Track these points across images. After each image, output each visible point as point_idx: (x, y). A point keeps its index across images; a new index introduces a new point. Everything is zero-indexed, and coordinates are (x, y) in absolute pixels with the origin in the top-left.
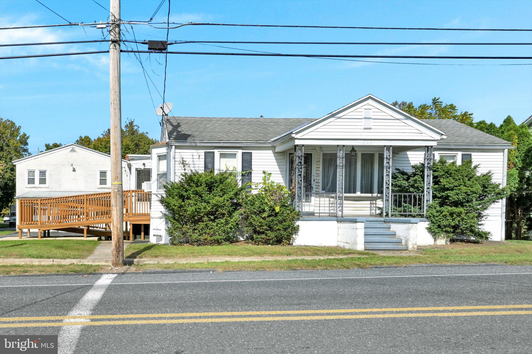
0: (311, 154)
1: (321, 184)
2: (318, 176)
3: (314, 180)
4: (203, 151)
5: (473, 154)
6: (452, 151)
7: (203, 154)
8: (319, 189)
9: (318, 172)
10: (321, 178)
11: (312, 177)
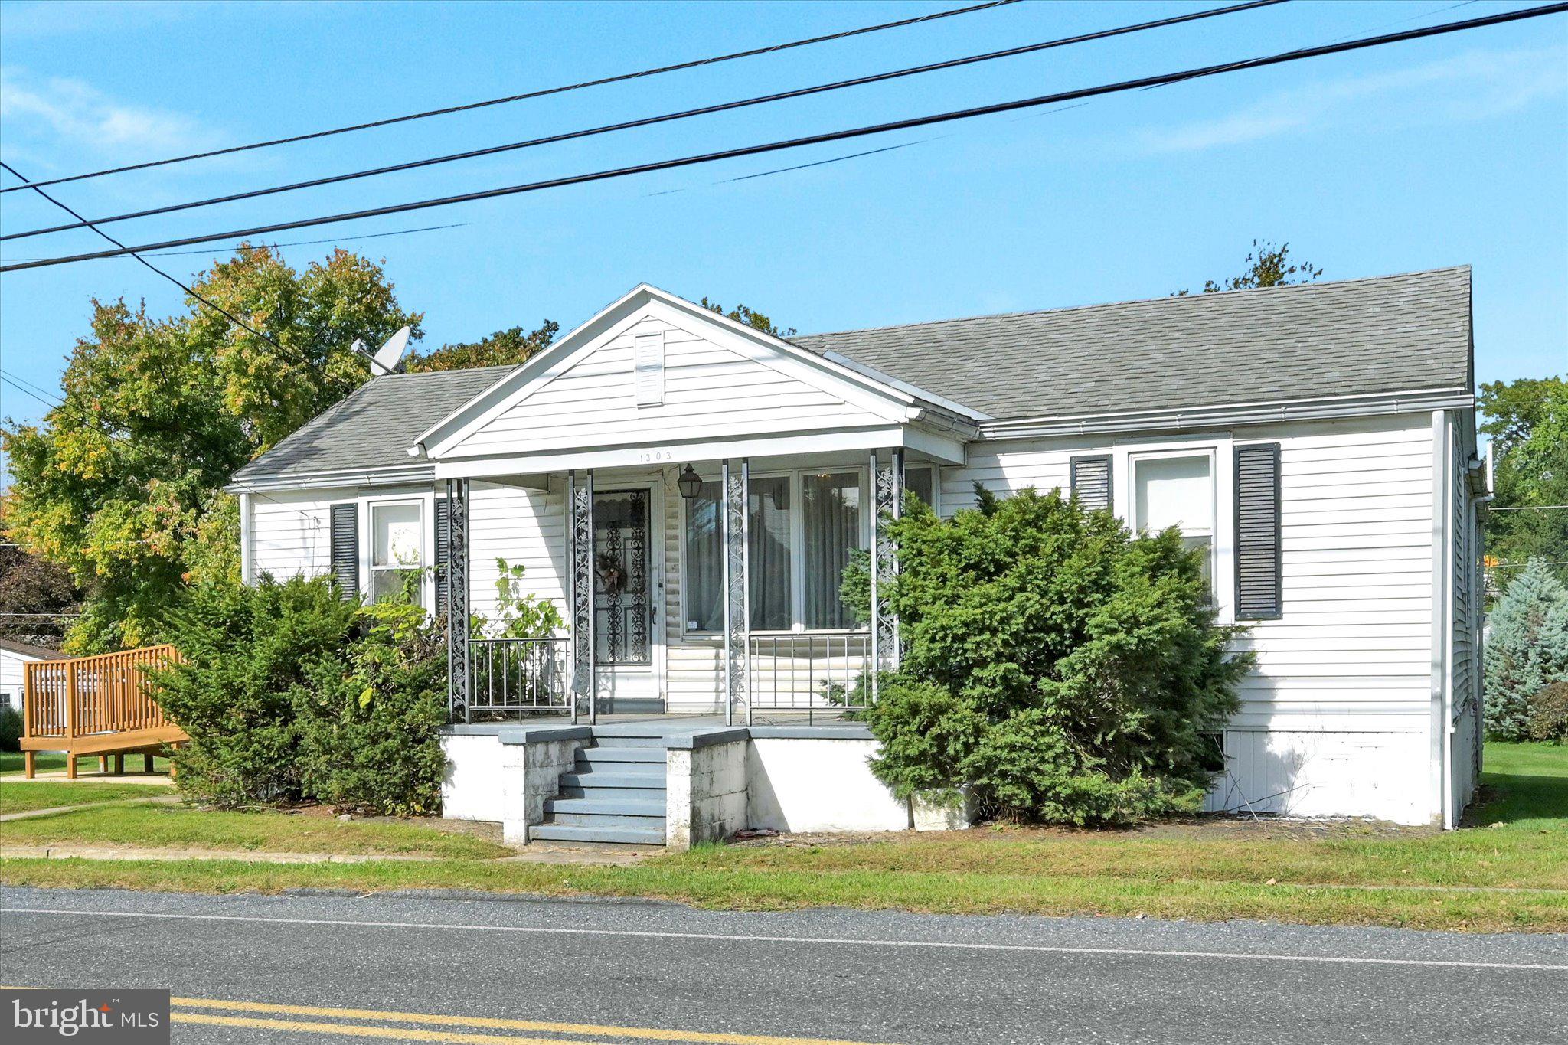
0: (648, 490)
1: (682, 598)
2: (675, 569)
3: (661, 585)
4: (326, 505)
5: (1285, 443)
6: (1187, 440)
7: (328, 514)
8: (678, 615)
9: (671, 554)
10: (681, 574)
11: (655, 573)
